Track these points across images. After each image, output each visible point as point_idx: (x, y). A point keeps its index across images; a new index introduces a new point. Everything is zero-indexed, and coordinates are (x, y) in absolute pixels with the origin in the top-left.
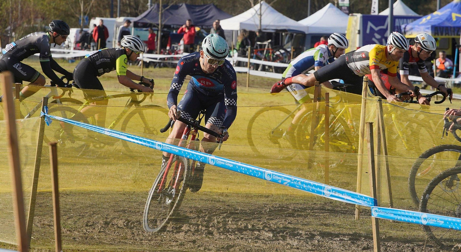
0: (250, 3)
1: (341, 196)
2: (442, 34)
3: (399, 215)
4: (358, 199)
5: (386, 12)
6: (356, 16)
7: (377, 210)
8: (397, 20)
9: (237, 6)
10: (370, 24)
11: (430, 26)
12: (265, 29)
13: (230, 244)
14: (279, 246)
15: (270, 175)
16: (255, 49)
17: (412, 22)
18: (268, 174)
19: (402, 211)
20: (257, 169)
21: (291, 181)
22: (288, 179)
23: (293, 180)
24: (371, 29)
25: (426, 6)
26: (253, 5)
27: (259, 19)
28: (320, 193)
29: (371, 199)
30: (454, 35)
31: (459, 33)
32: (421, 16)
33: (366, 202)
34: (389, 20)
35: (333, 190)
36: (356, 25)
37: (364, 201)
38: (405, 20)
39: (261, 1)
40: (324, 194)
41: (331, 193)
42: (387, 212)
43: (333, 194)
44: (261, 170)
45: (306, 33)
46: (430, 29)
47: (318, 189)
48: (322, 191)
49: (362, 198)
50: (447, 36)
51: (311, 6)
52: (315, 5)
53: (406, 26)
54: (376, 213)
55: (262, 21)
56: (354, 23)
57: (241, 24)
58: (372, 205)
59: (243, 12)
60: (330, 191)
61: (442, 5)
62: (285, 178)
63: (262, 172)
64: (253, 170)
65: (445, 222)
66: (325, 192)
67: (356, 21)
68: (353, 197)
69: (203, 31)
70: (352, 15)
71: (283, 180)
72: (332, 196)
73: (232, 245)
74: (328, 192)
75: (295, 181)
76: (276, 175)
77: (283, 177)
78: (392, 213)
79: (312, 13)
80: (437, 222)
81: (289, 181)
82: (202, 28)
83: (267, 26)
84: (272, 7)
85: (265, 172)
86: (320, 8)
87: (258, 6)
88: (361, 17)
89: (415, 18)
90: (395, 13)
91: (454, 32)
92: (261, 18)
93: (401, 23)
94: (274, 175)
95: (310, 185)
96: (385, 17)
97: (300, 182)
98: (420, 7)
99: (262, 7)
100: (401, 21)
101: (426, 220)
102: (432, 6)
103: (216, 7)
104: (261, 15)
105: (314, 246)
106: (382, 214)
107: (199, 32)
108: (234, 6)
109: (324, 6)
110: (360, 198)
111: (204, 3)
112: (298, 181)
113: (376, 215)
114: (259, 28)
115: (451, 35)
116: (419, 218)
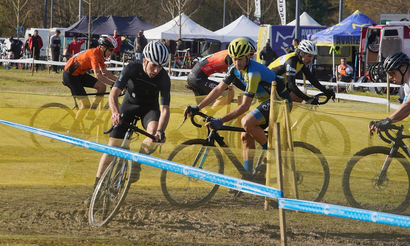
0: (171, 15)
1: (251, 189)
2: (343, 43)
3: (304, 206)
4: (266, 191)
5: (293, 23)
6: (267, 26)
7: (284, 201)
8: (303, 30)
9: (159, 18)
10: (279, 34)
11: (332, 36)
12: (185, 39)
13: (152, 233)
14: (196, 234)
15: (188, 170)
16: (175, 56)
17: (317, 32)
18: (186, 170)
19: (307, 203)
20: (176, 165)
21: (207, 175)
22: (204, 173)
23: (208, 175)
24: (280, 38)
25: (329, 18)
26: (173, 17)
27: (179, 29)
28: (233, 186)
29: (278, 191)
30: (354, 44)
31: (359, 42)
32: (325, 26)
33: (274, 194)
34: (295, 30)
35: (244, 184)
36: (266, 34)
37: (272, 193)
38: (310, 30)
39: (181, 13)
40: (236, 187)
41: (242, 186)
42: (293, 203)
43: (245, 187)
44: (180, 166)
45: (222, 42)
46: (333, 38)
47: (231, 183)
48: (234, 184)
49: (270, 191)
50: (348, 45)
51: (226, 17)
52: (229, 17)
53: (311, 36)
54: (283, 204)
55: (182, 31)
56: (264, 33)
57: (163, 33)
58: (279, 197)
59: (165, 23)
60: (241, 184)
61: (343, 16)
62: (201, 173)
63: (180, 168)
64: (172, 166)
65: (346, 212)
66: (237, 185)
67: (266, 32)
68: (262, 190)
69: (128, 40)
70: (263, 26)
71: (200, 174)
72: (243, 189)
73: (154, 233)
74: (240, 186)
75: (210, 175)
76: (193, 170)
77: (200, 172)
78: (297, 204)
79: (227, 24)
80: (338, 212)
81: (204, 176)
82: (128, 38)
83: (186, 35)
84: (191, 18)
85: (183, 168)
86: (234, 19)
87: (178, 18)
88: (270, 28)
89: (319, 29)
90: (301, 24)
91: (354, 40)
92: (180, 28)
93: (307, 33)
94: (191, 171)
95: (224, 179)
96: (293, 28)
97: (215, 176)
98: (324, 19)
99: (182, 19)
100: (307, 31)
101: (328, 210)
102: (334, 18)
103: (140, 18)
104: (180, 26)
105: (227, 235)
106: (289, 205)
107: (125, 40)
108: (156, 17)
109: (238, 18)
110: (268, 191)
111: (129, 14)
112: (213, 176)
113: (283, 206)
114: (179, 38)
115: (352, 44)
116: (321, 209)
